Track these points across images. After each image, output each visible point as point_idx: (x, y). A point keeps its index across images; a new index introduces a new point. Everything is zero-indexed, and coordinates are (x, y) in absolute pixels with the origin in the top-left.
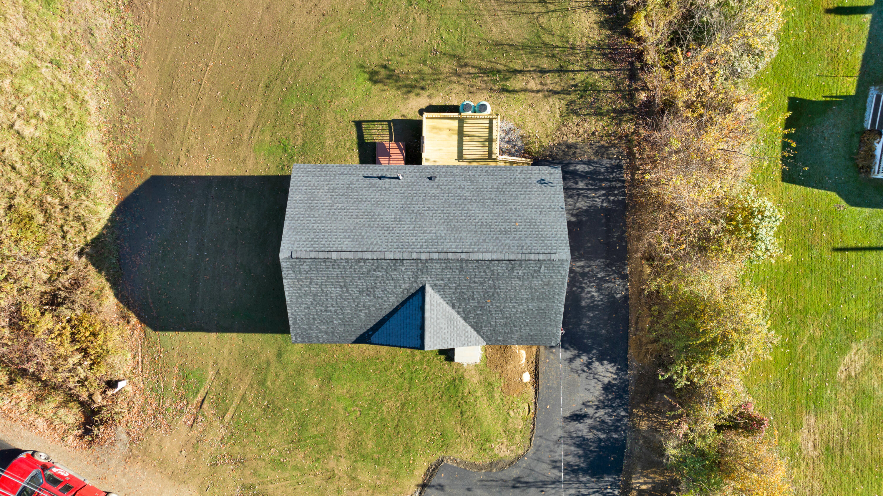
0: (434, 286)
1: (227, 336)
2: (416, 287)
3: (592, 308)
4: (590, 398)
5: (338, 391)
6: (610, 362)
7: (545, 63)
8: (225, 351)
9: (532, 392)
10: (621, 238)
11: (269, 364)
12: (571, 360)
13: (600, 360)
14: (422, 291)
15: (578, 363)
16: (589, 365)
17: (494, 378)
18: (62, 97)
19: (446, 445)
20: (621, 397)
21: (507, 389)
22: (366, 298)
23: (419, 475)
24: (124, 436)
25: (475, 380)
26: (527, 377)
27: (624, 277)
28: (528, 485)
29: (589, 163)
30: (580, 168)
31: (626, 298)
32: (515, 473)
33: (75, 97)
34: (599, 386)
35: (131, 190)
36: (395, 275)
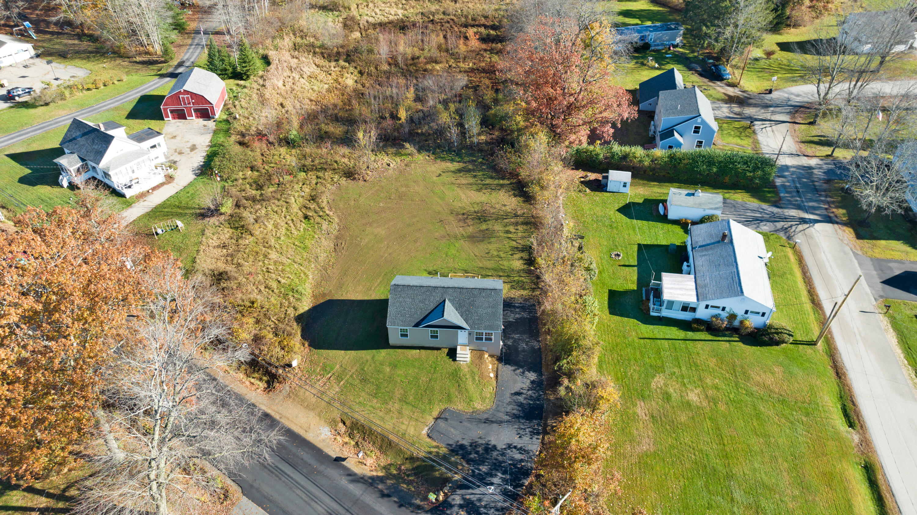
0: (449, 300)
1: (349, 352)
2: (442, 300)
3: (524, 351)
4: (524, 386)
5: (399, 372)
6: (534, 372)
7: (501, 274)
8: (347, 357)
9: (495, 382)
10: (536, 328)
11: (367, 361)
12: (514, 370)
13: (529, 371)
14: (444, 301)
15: (518, 371)
16: (523, 373)
17: (475, 370)
18: (300, 273)
19: (449, 399)
20: (539, 386)
21: (482, 376)
22: (421, 305)
23: (435, 413)
24: (288, 388)
25: (466, 370)
26: (492, 375)
27: (539, 341)
28: (492, 422)
29: (521, 303)
30: (517, 305)
31: (540, 349)
32: (486, 416)
33: (305, 274)
34: (529, 381)
35: (318, 303)
36: (434, 294)
